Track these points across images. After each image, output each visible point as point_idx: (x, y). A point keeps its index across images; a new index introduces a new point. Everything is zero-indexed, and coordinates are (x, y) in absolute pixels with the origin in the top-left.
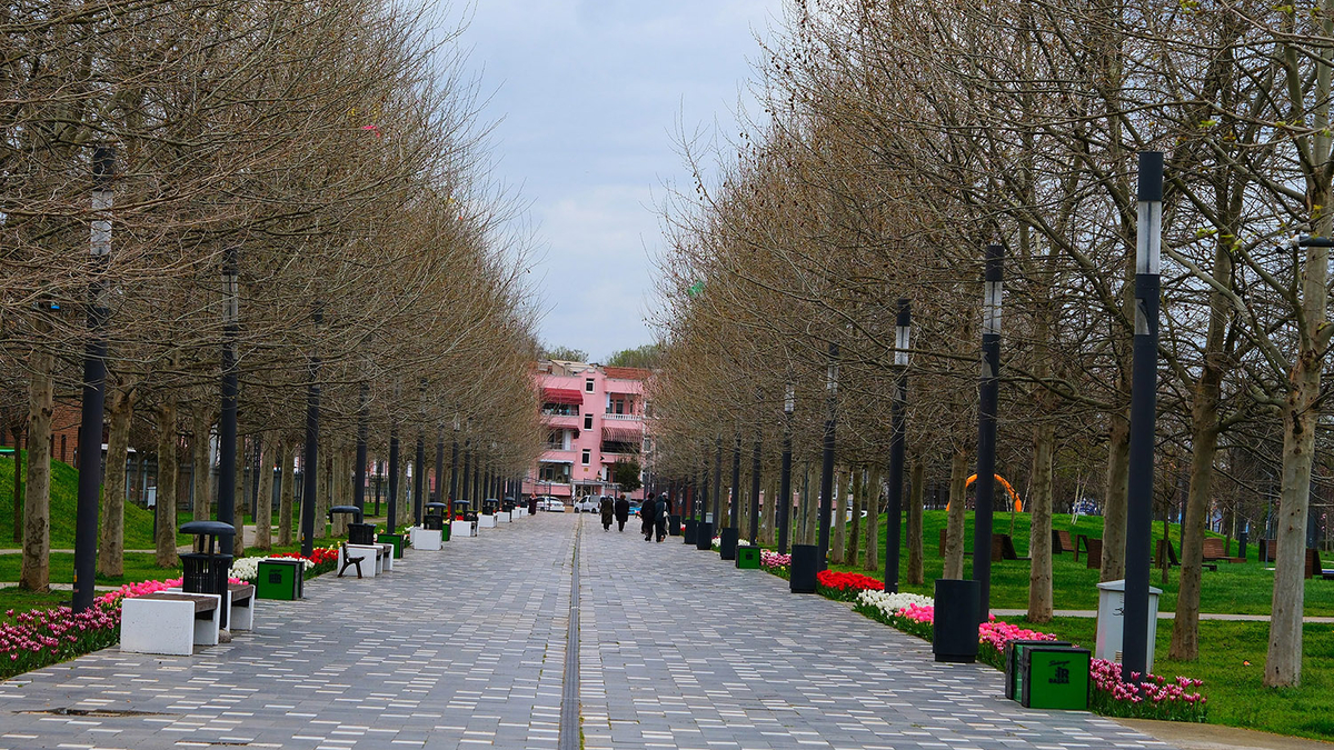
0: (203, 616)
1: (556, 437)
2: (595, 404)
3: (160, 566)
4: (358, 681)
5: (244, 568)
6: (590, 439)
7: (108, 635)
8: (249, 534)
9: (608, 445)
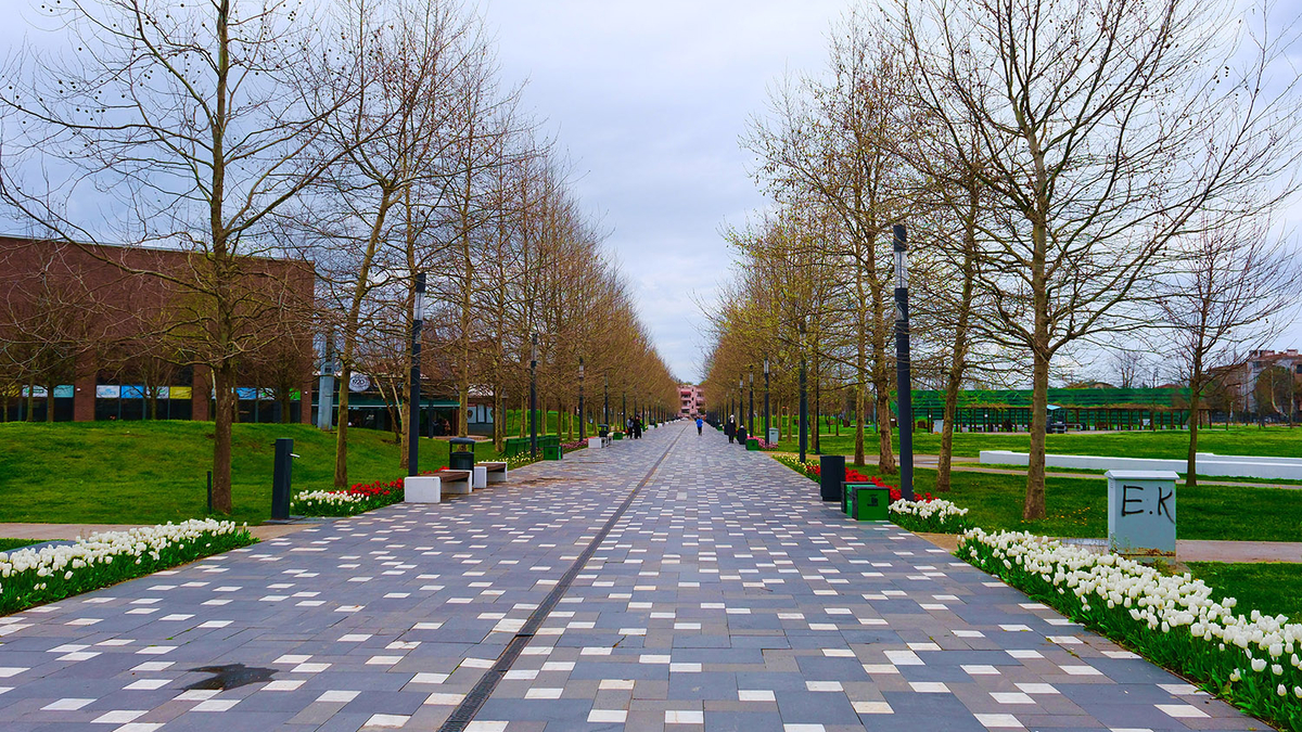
0: (603, 441)
1: (685, 403)
2: (694, 395)
3: (595, 435)
4: (630, 451)
5: (611, 434)
6: (693, 403)
7: (587, 446)
8: (613, 428)
9: (697, 405)
